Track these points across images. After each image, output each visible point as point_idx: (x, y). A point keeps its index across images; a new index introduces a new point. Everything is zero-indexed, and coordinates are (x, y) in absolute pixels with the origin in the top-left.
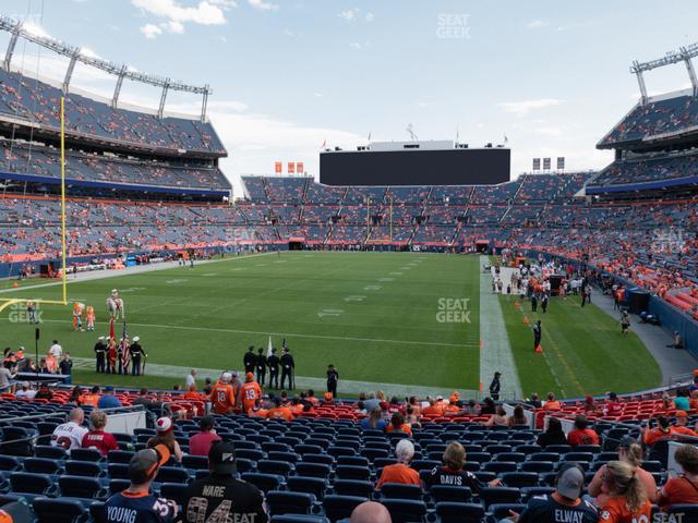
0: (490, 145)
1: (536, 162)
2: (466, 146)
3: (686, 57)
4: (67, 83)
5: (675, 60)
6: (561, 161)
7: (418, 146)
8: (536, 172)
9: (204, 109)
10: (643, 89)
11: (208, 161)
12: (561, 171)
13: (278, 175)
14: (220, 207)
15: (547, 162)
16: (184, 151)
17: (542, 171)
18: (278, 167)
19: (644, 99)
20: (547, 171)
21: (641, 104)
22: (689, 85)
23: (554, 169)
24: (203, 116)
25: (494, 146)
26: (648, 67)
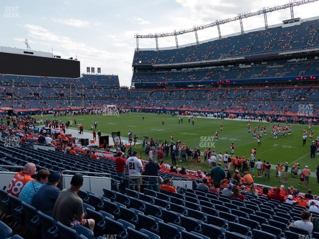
0: (72, 58)
1: (88, 69)
2: (60, 57)
3: (156, 37)
5: (152, 37)
6: (99, 69)
7: (32, 53)
8: (88, 73)
10: (138, 45)
12: (99, 74)
15: (93, 69)
17: (91, 73)
19: (138, 49)
20: (93, 74)
21: (136, 51)
22: (156, 47)
23: (96, 73)
25: (73, 59)
26: (141, 37)
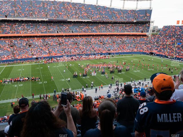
4: (111, 6)
9: (151, 5)
11: (147, 23)
13: (178, 25)
14: (145, 38)
16: (136, 21)
18: (178, 22)
24: (150, 8)
